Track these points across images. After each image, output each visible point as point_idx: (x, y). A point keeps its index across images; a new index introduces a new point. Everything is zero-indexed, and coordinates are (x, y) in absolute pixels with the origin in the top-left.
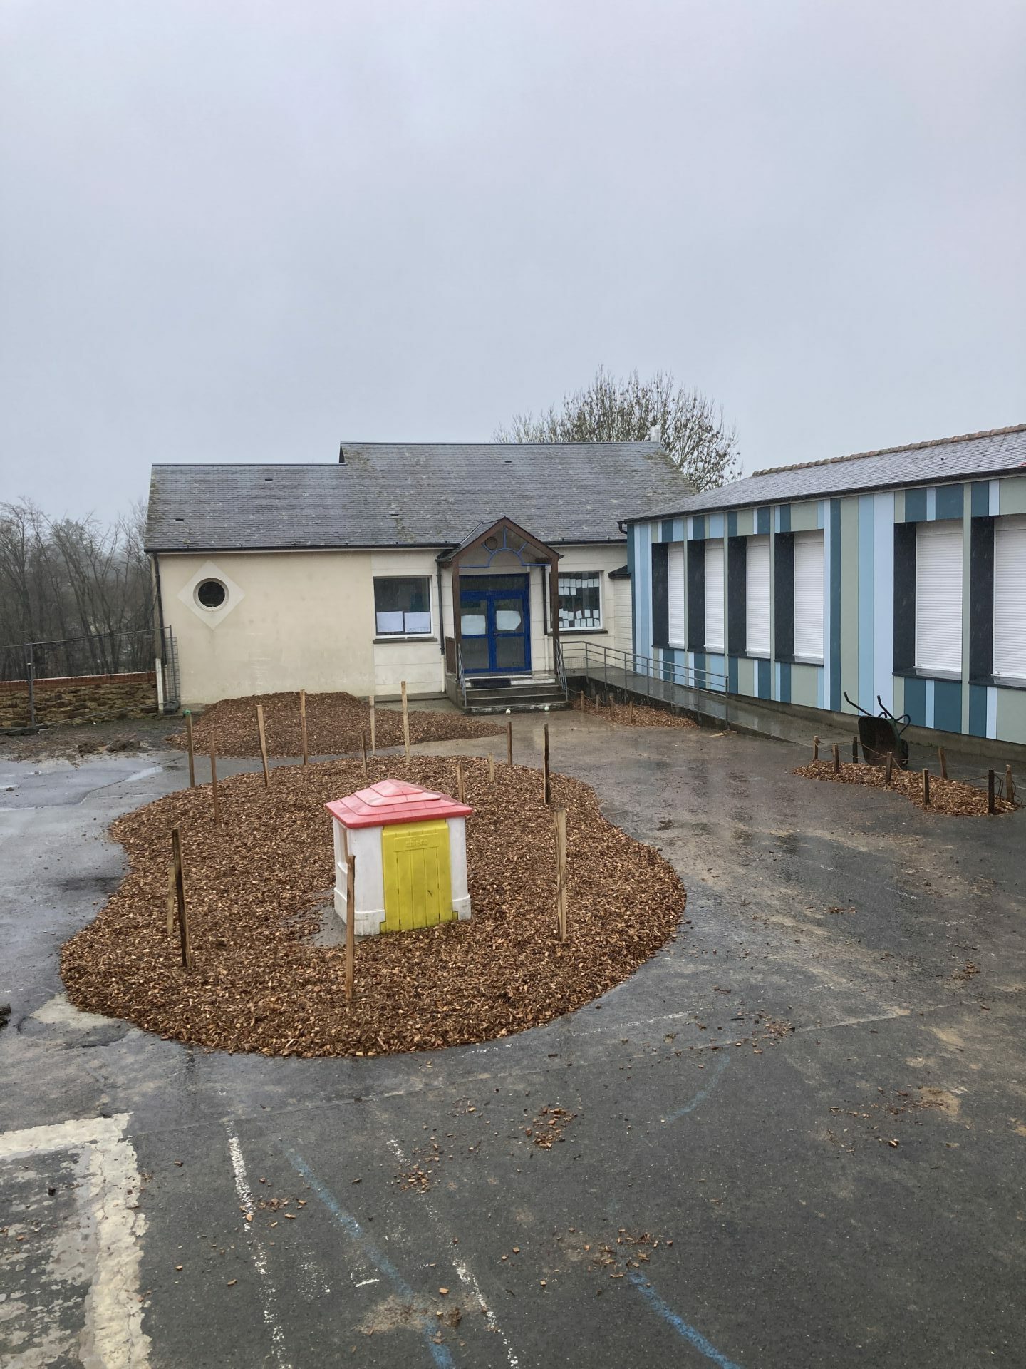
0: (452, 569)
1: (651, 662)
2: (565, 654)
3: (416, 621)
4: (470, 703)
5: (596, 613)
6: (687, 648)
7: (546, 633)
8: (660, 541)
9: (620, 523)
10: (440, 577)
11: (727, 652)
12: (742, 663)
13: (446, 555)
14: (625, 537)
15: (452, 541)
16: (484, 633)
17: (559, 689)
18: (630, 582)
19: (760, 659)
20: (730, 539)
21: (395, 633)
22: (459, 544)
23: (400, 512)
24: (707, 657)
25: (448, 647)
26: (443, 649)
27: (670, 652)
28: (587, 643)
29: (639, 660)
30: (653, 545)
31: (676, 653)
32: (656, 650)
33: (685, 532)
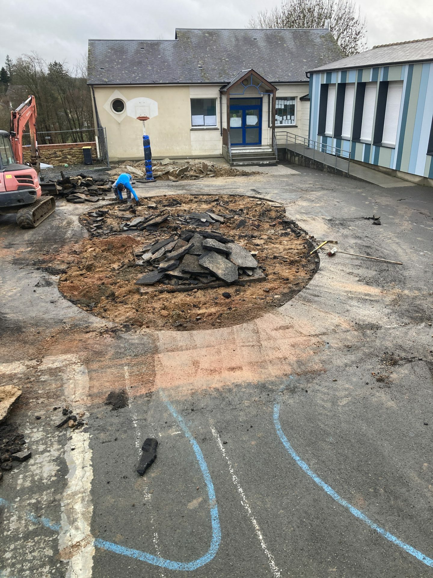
0: (226, 95)
1: (316, 144)
2: (277, 137)
3: (210, 120)
4: (233, 160)
5: (292, 117)
6: (333, 136)
7: (269, 127)
8: (325, 83)
9: (307, 73)
10: (221, 98)
11: (351, 140)
12: (358, 145)
13: (224, 88)
14: (309, 80)
15: (227, 81)
16: (240, 126)
17: (274, 154)
18: (309, 102)
19: (366, 144)
20: (358, 83)
21: (200, 126)
22: (230, 82)
23: (203, 66)
24: (342, 141)
25: (224, 133)
26: (221, 134)
27: (325, 137)
28: (287, 132)
29: (311, 142)
30: (322, 85)
31: (328, 139)
32: (319, 136)
33: (337, 79)
